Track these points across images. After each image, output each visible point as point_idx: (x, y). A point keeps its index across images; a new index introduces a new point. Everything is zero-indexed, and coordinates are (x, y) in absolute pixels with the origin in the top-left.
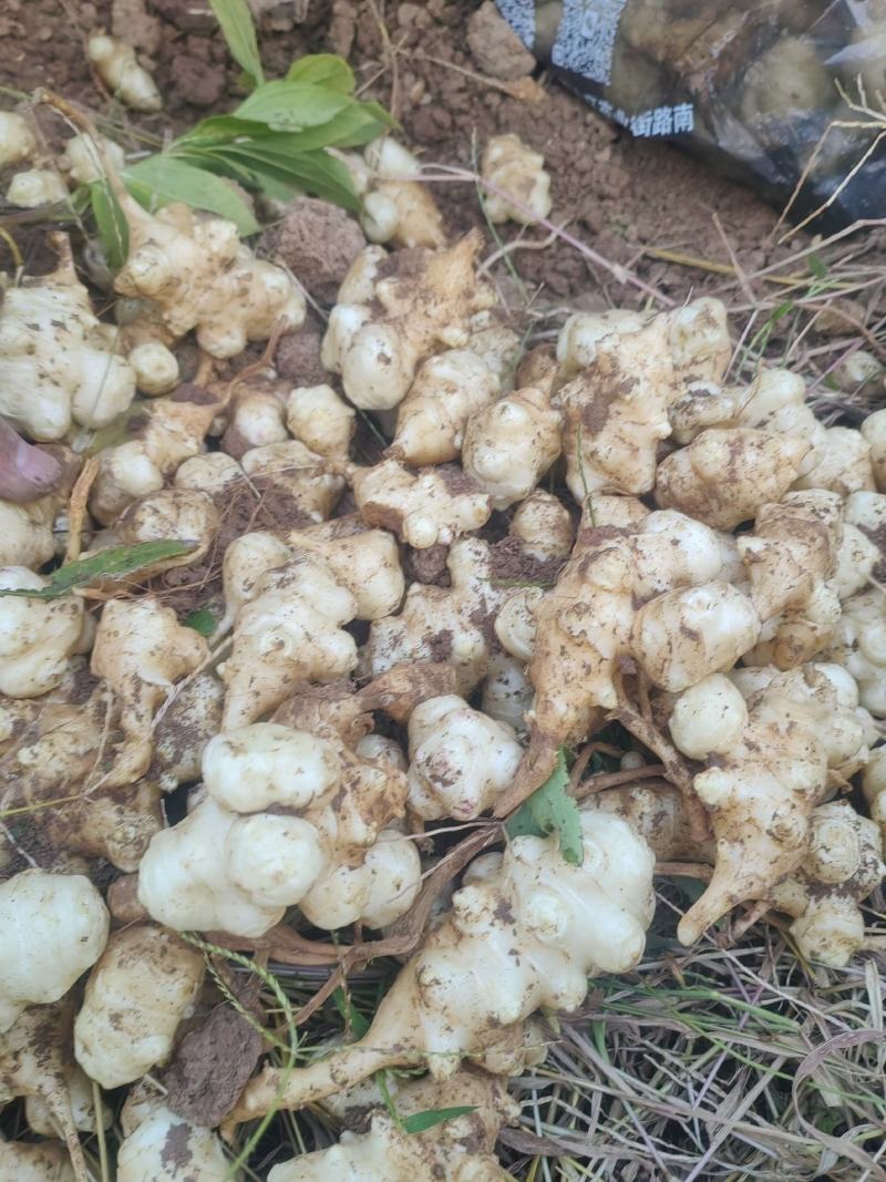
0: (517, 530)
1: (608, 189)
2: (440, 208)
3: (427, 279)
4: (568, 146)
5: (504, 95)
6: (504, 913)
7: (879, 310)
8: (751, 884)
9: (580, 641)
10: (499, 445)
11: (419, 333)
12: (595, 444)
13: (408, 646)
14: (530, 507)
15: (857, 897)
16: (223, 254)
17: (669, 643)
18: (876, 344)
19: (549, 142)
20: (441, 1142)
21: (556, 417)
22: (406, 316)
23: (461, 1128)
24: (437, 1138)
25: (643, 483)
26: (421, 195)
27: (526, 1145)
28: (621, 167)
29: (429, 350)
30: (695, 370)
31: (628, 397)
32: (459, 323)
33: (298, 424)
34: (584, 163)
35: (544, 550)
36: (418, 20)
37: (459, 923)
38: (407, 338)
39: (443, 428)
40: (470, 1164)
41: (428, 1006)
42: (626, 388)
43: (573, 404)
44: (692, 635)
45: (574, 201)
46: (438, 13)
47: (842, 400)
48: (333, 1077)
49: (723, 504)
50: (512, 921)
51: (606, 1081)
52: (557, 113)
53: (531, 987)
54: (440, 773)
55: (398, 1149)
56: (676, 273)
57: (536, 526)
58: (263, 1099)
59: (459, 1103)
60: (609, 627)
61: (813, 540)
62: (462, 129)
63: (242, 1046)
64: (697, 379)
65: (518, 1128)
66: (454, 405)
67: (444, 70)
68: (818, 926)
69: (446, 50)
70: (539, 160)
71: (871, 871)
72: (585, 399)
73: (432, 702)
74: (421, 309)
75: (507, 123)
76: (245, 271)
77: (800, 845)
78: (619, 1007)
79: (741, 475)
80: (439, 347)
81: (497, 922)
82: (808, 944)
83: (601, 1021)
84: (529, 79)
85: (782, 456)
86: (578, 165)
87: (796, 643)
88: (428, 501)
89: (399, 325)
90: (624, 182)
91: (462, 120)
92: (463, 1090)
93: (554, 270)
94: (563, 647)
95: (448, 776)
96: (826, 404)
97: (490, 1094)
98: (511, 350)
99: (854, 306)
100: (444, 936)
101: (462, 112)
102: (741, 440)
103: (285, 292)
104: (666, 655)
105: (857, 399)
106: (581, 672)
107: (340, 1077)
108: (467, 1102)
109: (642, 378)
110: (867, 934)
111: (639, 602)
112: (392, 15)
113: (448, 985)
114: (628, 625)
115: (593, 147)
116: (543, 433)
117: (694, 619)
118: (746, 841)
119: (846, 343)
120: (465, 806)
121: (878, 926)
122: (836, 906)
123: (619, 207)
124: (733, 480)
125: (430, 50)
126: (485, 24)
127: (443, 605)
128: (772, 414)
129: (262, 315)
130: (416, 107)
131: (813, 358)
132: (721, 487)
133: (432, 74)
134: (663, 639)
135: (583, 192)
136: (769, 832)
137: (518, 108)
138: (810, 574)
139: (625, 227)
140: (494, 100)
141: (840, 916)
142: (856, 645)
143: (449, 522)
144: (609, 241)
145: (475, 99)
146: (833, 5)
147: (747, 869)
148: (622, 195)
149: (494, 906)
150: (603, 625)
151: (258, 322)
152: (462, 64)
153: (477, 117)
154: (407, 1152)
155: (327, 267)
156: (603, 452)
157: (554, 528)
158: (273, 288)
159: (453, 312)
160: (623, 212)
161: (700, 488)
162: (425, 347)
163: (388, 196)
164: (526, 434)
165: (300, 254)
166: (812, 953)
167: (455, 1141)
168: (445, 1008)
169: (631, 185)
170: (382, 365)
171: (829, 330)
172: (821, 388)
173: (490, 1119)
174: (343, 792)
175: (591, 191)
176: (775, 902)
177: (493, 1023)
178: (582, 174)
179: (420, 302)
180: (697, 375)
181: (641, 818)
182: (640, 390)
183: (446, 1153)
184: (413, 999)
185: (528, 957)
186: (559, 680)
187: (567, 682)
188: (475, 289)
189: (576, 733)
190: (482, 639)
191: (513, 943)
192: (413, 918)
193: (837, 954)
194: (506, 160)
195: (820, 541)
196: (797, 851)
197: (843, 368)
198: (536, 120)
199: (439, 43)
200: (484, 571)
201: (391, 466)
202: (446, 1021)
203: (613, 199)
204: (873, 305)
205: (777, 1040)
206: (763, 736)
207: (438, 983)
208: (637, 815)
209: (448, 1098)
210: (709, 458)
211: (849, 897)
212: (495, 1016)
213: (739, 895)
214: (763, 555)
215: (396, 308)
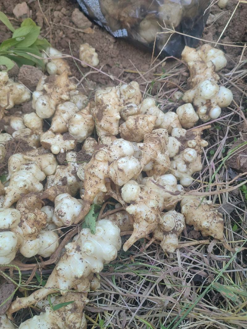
0: (84, 148)
1: (113, 55)
2: (69, 65)
3: (56, 83)
4: (102, 45)
5: (84, 33)
6: (78, 249)
7: (182, 80)
8: (142, 233)
9: (93, 175)
10: (75, 125)
11: (55, 97)
12: (101, 123)
13: (56, 182)
14: (86, 141)
15: (177, 234)
16: (3, 80)
17: (116, 173)
18: (182, 89)
19: (97, 44)
20: (65, 311)
21: (91, 116)
22: (51, 93)
23: (70, 307)
24: (63, 310)
25: (115, 132)
26: (63, 62)
27: (94, 310)
28: (116, 49)
29: (59, 101)
30: (130, 101)
31: (106, 110)
32: (65, 94)
33: (27, 124)
34: (106, 49)
35: (91, 153)
36: (59, 15)
37: (67, 253)
38: (52, 98)
39: (63, 123)
40: (71, 316)
41: (59, 276)
42: (105, 108)
43: (94, 113)
44: (121, 170)
45: (105, 59)
46: (65, 13)
47: (173, 104)
48: (34, 298)
49: (136, 135)
50: (81, 251)
51: (115, 290)
52: (98, 36)
53: (86, 267)
54: (60, 214)
55: (52, 314)
56: (133, 76)
57: (88, 146)
58: (16, 306)
59: (70, 301)
60: (102, 171)
61: (156, 142)
62: (74, 43)
63: (9, 293)
64: (131, 103)
65: (93, 306)
66: (65, 116)
67: (67, 28)
68: (166, 243)
69: (68, 23)
70: (94, 49)
71: (179, 227)
72: (97, 112)
73: (60, 195)
74: (55, 91)
75: (85, 40)
76: (11, 85)
77: (154, 222)
78: (119, 271)
79: (139, 127)
80: (62, 101)
81: (76, 251)
82: (164, 247)
83: (114, 275)
84: (90, 28)
85: (149, 121)
86: (104, 50)
87: (159, 169)
88: (58, 141)
89: (50, 96)
90: (117, 53)
91: (74, 41)
92: (72, 297)
93: (101, 78)
94: (90, 177)
95: (62, 214)
96: (169, 106)
97: (80, 297)
98: (85, 100)
99: (175, 80)
100: (64, 257)
101: (73, 39)
102: (138, 118)
103: (23, 90)
104: (116, 176)
105: (177, 104)
106: (95, 183)
107: (36, 298)
108: (73, 300)
109: (109, 104)
110: (179, 244)
111: (110, 163)
112: (52, 15)
113: (64, 270)
114: (107, 169)
115: (108, 45)
116: (87, 121)
117: (121, 166)
118: (140, 223)
119: (174, 89)
120: (67, 222)
121: (186, 241)
122: (170, 237)
123: (117, 60)
124: (137, 129)
125: (64, 23)
126: (76, 15)
127: (65, 170)
128: (147, 110)
129: (18, 97)
130: (62, 38)
131: (166, 94)
132: (134, 131)
133: (64, 29)
134: (114, 172)
135: (107, 57)
136: (145, 219)
137: (88, 36)
138: (156, 151)
139: (119, 65)
140: (81, 35)
141: (171, 239)
142: (176, 169)
143: (64, 147)
144: (114, 69)
145: (77, 35)
146: (153, 1)
147: (140, 230)
148: (117, 56)
149: (75, 247)
150: (99, 170)
151: (17, 99)
152: (72, 26)
153: (78, 39)
154: (54, 315)
155: (32, 82)
156: (103, 125)
157: (93, 146)
158: (20, 89)
159: (63, 91)
160: (118, 61)
161: (129, 132)
162: (58, 101)
163: (54, 63)
164: (82, 121)
165: (24, 79)
166: (165, 250)
167: (68, 310)
168: (63, 276)
169: (120, 54)
170: (43, 106)
171: (170, 87)
172: (168, 102)
173: (79, 303)
174: (22, 221)
175: (109, 56)
176: (156, 238)
177: (76, 278)
178: (106, 52)
179: (55, 89)
180: (131, 102)
181: (119, 221)
182: (109, 108)
183: (66, 314)
184: (56, 275)
185: (85, 260)
186: (89, 186)
187: (91, 186)
188: (69, 84)
189: (100, 200)
190: (75, 178)
191: (81, 256)
192: (55, 254)
193: (171, 249)
194: (85, 50)
195: (158, 142)
196: (153, 223)
197: (174, 96)
198: (93, 39)
199: (65, 21)
200: (75, 160)
201: (49, 132)
202: (64, 279)
203: (115, 58)
204: (180, 79)
205: (156, 273)
206: (144, 195)
207: (60, 269)
208: (118, 220)
209: (68, 299)
210: (130, 123)
211: (174, 234)
212: (76, 276)
213: (138, 237)
214: (143, 147)
215: (49, 91)
